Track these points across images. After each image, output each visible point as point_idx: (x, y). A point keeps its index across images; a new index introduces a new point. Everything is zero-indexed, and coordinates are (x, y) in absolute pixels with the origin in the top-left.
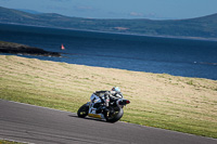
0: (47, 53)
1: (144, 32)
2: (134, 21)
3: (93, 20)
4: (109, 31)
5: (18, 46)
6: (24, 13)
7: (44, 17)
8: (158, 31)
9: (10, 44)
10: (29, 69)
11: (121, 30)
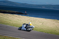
0: (23, 14)
1: (50, 8)
2: (47, 5)
3: (36, 5)
4: (40, 8)
5: (16, 12)
6: (17, 3)
7: (23, 4)
8: (54, 8)
9: (13, 11)
10: (19, 18)
11: (43, 8)
